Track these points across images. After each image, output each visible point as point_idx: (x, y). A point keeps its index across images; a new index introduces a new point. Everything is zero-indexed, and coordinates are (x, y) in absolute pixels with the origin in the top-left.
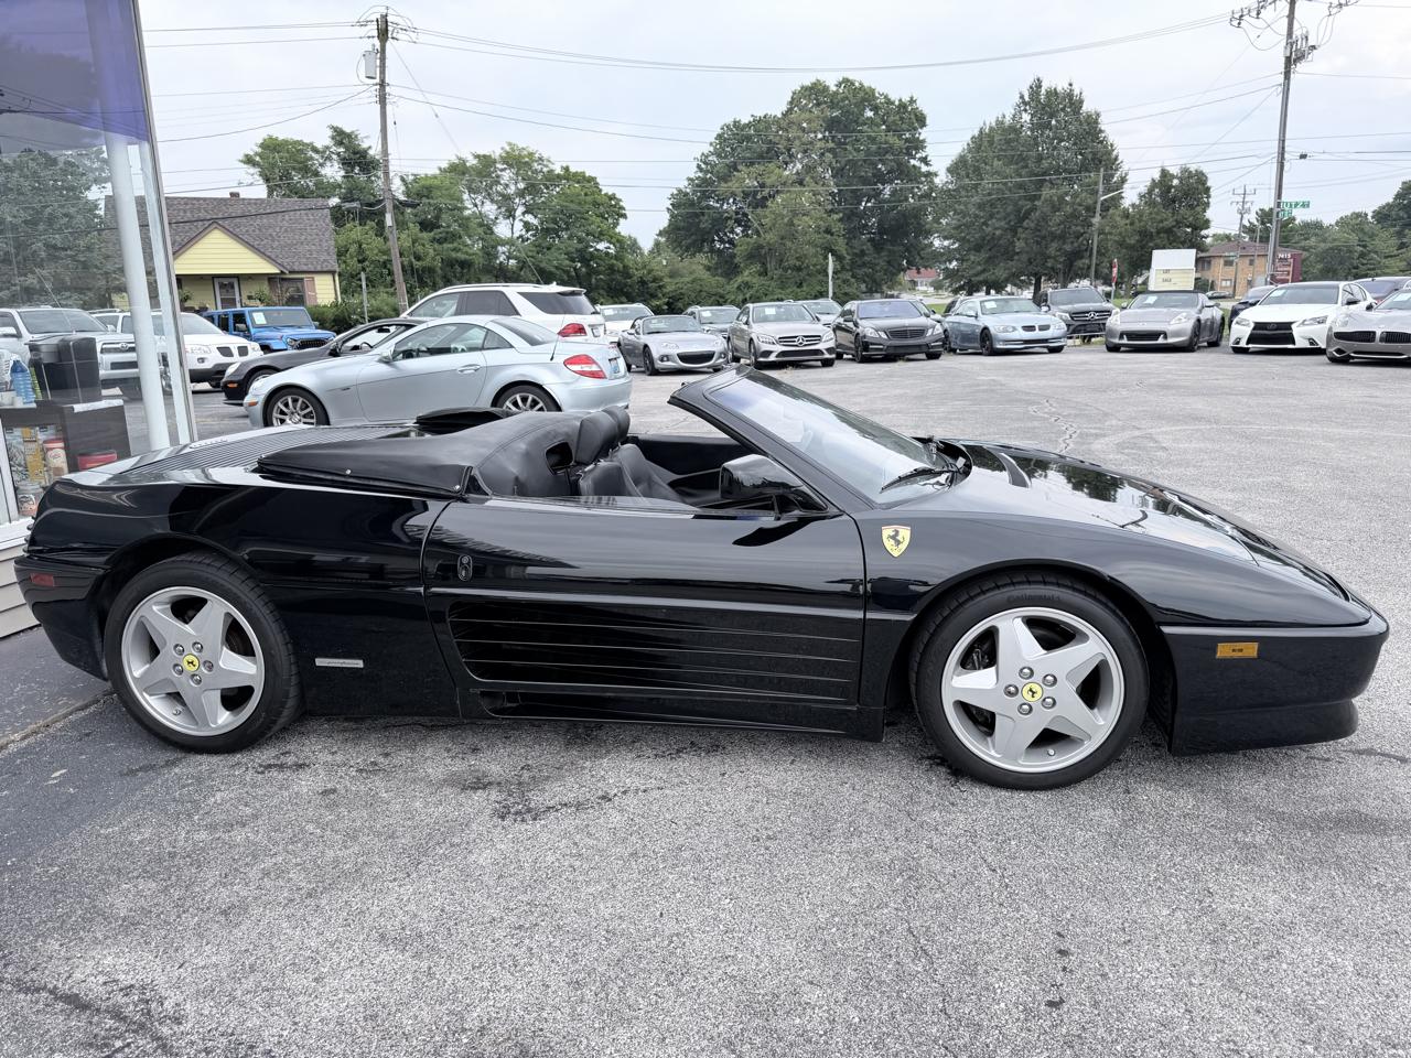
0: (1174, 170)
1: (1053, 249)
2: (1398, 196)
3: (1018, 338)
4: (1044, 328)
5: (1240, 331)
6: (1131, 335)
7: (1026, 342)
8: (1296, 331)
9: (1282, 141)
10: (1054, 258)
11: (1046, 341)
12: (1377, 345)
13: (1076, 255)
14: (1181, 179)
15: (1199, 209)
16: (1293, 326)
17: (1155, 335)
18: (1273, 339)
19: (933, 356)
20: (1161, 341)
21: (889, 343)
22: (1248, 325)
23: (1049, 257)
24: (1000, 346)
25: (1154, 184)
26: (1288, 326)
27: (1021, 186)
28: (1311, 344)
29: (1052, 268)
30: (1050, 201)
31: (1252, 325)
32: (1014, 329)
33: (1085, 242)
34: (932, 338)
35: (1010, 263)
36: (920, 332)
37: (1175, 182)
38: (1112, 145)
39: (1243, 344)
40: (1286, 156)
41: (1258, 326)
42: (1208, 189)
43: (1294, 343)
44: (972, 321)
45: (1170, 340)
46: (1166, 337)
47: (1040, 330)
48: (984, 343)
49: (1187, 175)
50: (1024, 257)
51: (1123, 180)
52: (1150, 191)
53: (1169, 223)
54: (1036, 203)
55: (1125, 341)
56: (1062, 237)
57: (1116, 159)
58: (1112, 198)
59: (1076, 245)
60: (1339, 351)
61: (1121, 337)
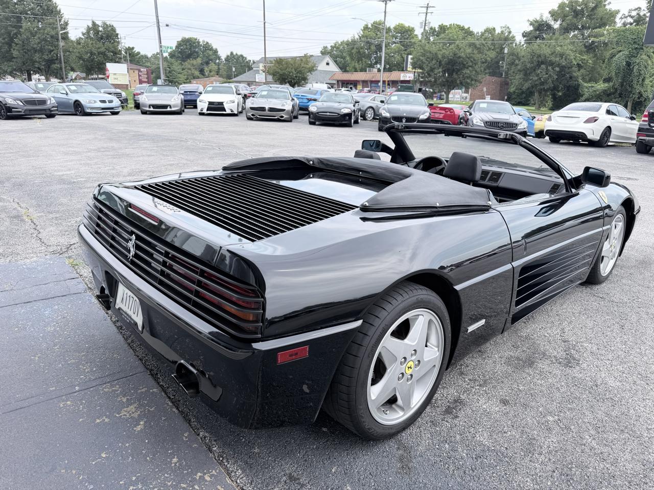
0: (99, 23)
1: (37, 57)
2: (177, 47)
3: (98, 106)
4: (111, 102)
5: (202, 105)
6: (155, 106)
7: (103, 109)
8: (226, 106)
9: (157, 17)
10: (39, 62)
11: (112, 108)
12: (267, 113)
13: (50, 62)
14: (104, 28)
15: (116, 44)
16: (224, 103)
17: (165, 106)
18: (216, 109)
19: (50, 116)
20: (169, 109)
21: (25, 108)
22: (205, 102)
23: (35, 62)
24: (89, 111)
25: (89, 29)
26: (222, 103)
27: (7, 19)
28: (232, 111)
29: (39, 68)
30: (28, 30)
31: (208, 103)
32: (95, 102)
33: (55, 55)
34: (52, 105)
35: (12, 63)
36: (43, 102)
37: (101, 29)
38: (55, 3)
39: (205, 111)
40: (160, 24)
41: (210, 103)
42: (117, 34)
43: (225, 111)
44: (64, 96)
45: (173, 109)
46: (171, 107)
47: (109, 102)
48: (78, 109)
49: (105, 26)
50: (20, 61)
51: (66, 24)
52: (88, 32)
53: (103, 49)
54: (20, 30)
55: (152, 109)
56: (41, 51)
57: (60, 11)
58: (64, 33)
59: (50, 56)
60: (253, 115)
61: (150, 107)
